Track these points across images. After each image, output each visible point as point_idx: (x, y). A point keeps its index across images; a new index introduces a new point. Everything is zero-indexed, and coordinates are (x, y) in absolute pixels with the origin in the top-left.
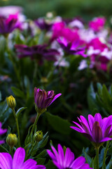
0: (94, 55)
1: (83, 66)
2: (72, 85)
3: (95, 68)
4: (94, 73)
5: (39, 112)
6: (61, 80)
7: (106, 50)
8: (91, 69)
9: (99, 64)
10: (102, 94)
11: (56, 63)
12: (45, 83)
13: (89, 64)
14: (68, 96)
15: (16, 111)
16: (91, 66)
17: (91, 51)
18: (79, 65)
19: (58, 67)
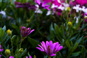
0: (55, 8)
1: (49, 13)
2: (44, 22)
3: (55, 15)
4: (54, 17)
5: (23, 38)
6: (37, 20)
7: (61, 6)
8: (53, 15)
9: (57, 13)
10: (56, 29)
11: (36, 12)
12: (28, 22)
13: (52, 13)
14: (41, 28)
15: (11, 37)
16: (53, 14)
17: (53, 6)
18: (47, 13)
19: (36, 14)
